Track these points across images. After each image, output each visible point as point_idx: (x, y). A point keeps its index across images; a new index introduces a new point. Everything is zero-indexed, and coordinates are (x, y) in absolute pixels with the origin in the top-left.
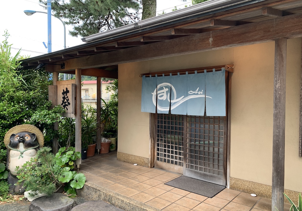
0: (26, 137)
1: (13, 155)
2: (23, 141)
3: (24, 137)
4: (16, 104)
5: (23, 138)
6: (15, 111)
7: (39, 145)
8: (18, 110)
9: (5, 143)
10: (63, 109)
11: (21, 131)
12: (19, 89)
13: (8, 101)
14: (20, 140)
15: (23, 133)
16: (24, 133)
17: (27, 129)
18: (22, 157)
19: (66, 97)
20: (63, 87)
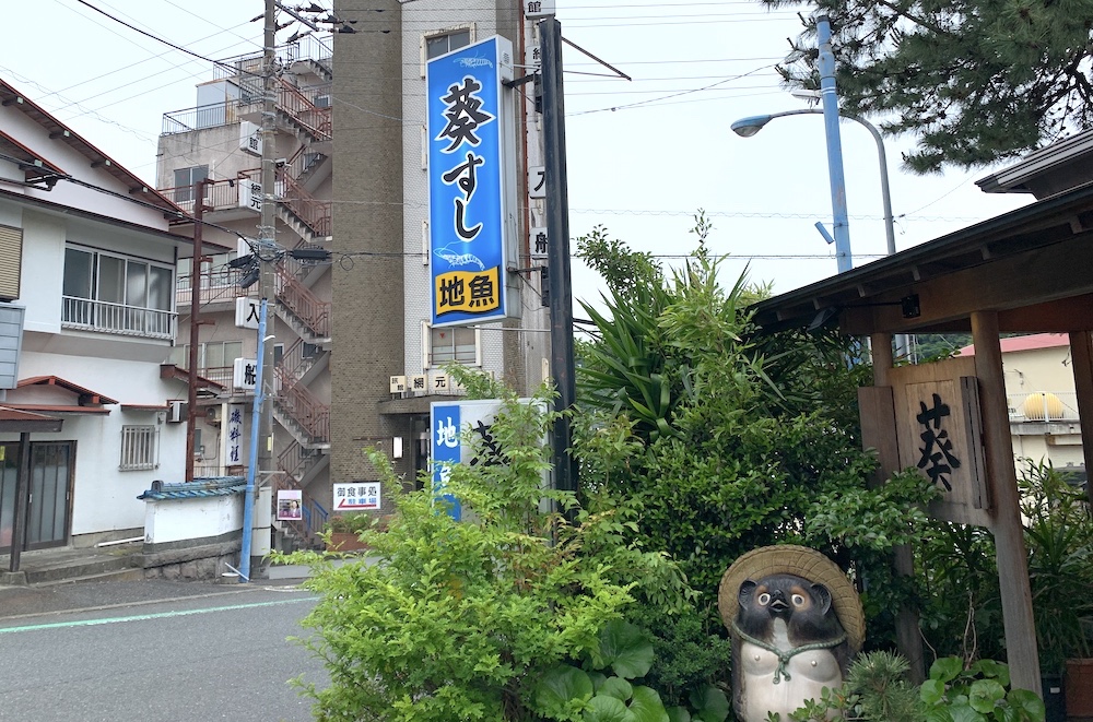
0: (794, 597)
1: (752, 663)
2: (786, 612)
3: (787, 596)
4: (751, 466)
5: (784, 601)
6: (747, 492)
7: (845, 635)
8: (757, 487)
9: (724, 612)
10: (932, 488)
11: (774, 571)
12: (757, 411)
13: (722, 456)
14: (775, 606)
15: (781, 581)
16: (787, 580)
17: (792, 563)
18: (788, 678)
19: (937, 433)
20: (920, 391)
